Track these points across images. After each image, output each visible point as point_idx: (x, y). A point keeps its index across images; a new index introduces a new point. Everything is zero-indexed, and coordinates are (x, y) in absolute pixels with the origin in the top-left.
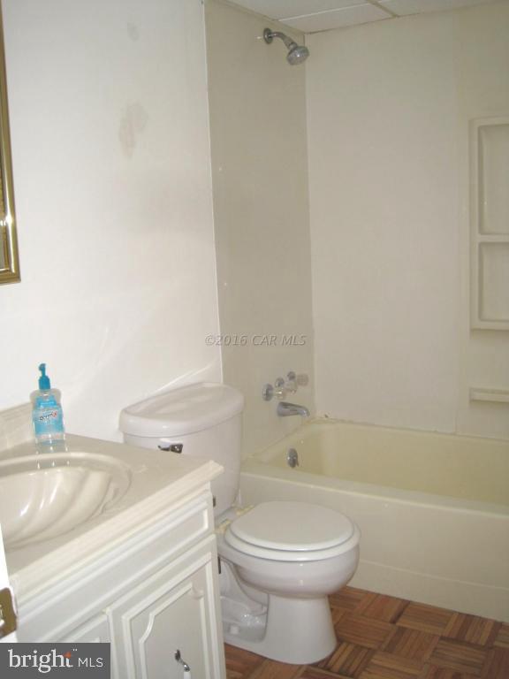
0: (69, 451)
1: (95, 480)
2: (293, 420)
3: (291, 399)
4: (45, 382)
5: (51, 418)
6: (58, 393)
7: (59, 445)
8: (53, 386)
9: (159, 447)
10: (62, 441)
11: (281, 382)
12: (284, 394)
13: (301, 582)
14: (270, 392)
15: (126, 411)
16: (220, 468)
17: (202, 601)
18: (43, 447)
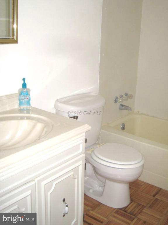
0: (32, 114)
1: (39, 126)
2: (125, 112)
3: (124, 103)
4: (24, 85)
5: (25, 99)
6: (29, 90)
7: (28, 111)
8: (28, 87)
9: (69, 116)
10: (29, 110)
11: (122, 96)
12: (122, 101)
13: (119, 177)
14: (117, 99)
15: (57, 101)
16: (90, 128)
17: (76, 180)
18: (22, 111)
